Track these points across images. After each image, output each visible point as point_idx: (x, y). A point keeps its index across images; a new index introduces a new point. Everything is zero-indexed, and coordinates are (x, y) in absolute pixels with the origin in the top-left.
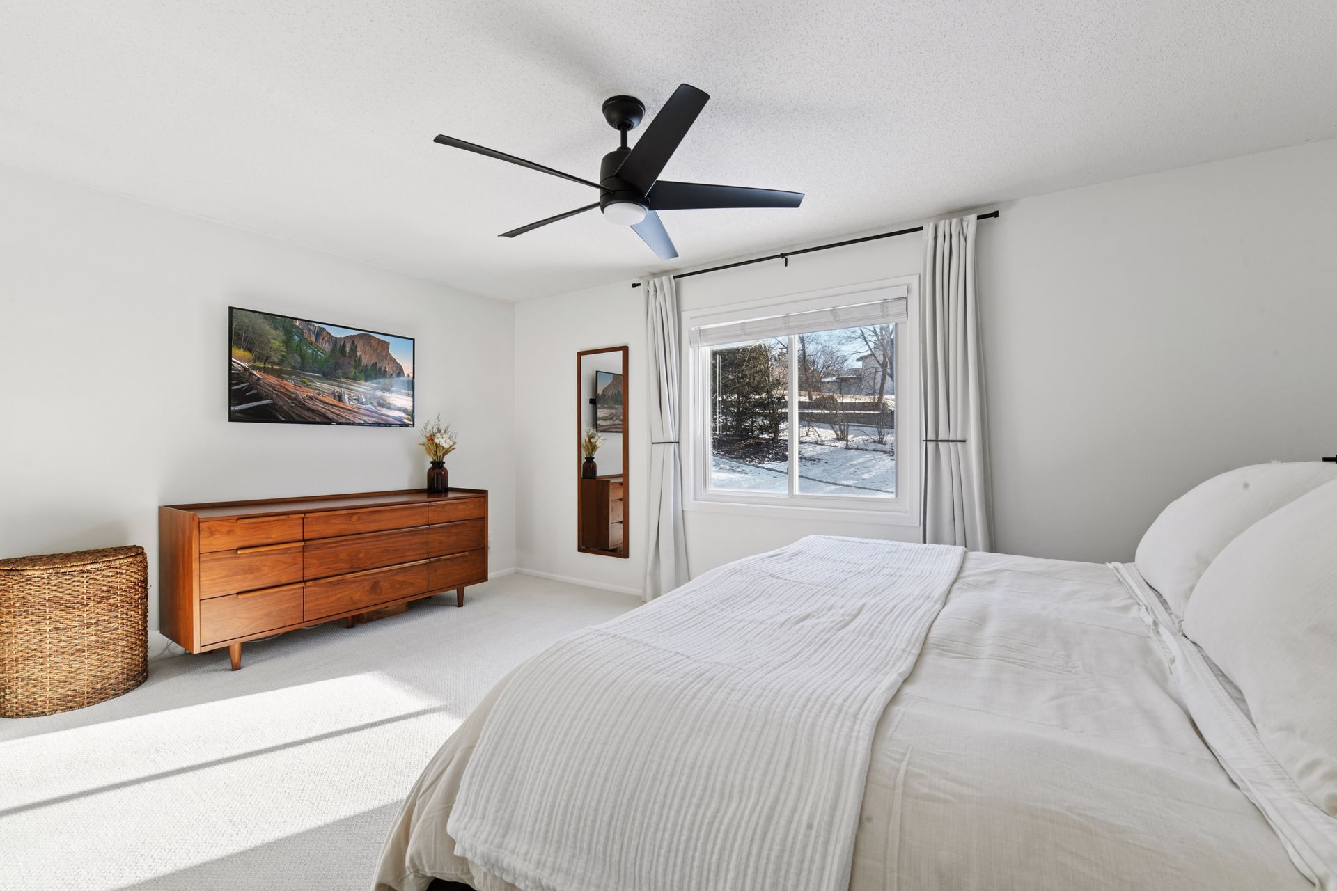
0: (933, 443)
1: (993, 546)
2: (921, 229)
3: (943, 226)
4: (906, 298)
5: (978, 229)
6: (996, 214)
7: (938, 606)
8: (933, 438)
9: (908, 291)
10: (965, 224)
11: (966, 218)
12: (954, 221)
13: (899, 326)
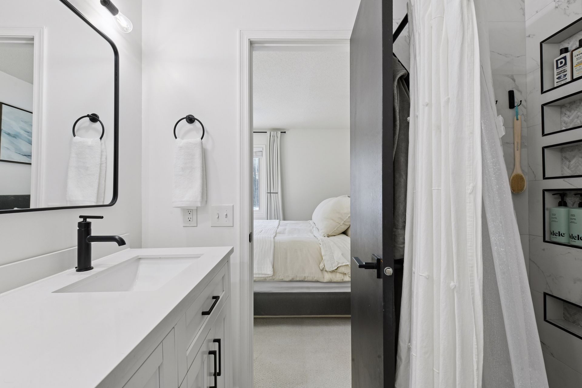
0: (269, 194)
1: (284, 219)
2: (266, 132)
3: (272, 133)
4: (262, 151)
5: (281, 135)
6: (285, 132)
7: (277, 229)
8: (270, 192)
9: (263, 149)
10: (278, 134)
11: (278, 132)
12: (275, 132)
13: (260, 159)
